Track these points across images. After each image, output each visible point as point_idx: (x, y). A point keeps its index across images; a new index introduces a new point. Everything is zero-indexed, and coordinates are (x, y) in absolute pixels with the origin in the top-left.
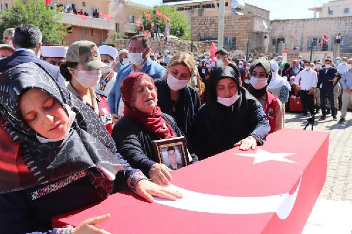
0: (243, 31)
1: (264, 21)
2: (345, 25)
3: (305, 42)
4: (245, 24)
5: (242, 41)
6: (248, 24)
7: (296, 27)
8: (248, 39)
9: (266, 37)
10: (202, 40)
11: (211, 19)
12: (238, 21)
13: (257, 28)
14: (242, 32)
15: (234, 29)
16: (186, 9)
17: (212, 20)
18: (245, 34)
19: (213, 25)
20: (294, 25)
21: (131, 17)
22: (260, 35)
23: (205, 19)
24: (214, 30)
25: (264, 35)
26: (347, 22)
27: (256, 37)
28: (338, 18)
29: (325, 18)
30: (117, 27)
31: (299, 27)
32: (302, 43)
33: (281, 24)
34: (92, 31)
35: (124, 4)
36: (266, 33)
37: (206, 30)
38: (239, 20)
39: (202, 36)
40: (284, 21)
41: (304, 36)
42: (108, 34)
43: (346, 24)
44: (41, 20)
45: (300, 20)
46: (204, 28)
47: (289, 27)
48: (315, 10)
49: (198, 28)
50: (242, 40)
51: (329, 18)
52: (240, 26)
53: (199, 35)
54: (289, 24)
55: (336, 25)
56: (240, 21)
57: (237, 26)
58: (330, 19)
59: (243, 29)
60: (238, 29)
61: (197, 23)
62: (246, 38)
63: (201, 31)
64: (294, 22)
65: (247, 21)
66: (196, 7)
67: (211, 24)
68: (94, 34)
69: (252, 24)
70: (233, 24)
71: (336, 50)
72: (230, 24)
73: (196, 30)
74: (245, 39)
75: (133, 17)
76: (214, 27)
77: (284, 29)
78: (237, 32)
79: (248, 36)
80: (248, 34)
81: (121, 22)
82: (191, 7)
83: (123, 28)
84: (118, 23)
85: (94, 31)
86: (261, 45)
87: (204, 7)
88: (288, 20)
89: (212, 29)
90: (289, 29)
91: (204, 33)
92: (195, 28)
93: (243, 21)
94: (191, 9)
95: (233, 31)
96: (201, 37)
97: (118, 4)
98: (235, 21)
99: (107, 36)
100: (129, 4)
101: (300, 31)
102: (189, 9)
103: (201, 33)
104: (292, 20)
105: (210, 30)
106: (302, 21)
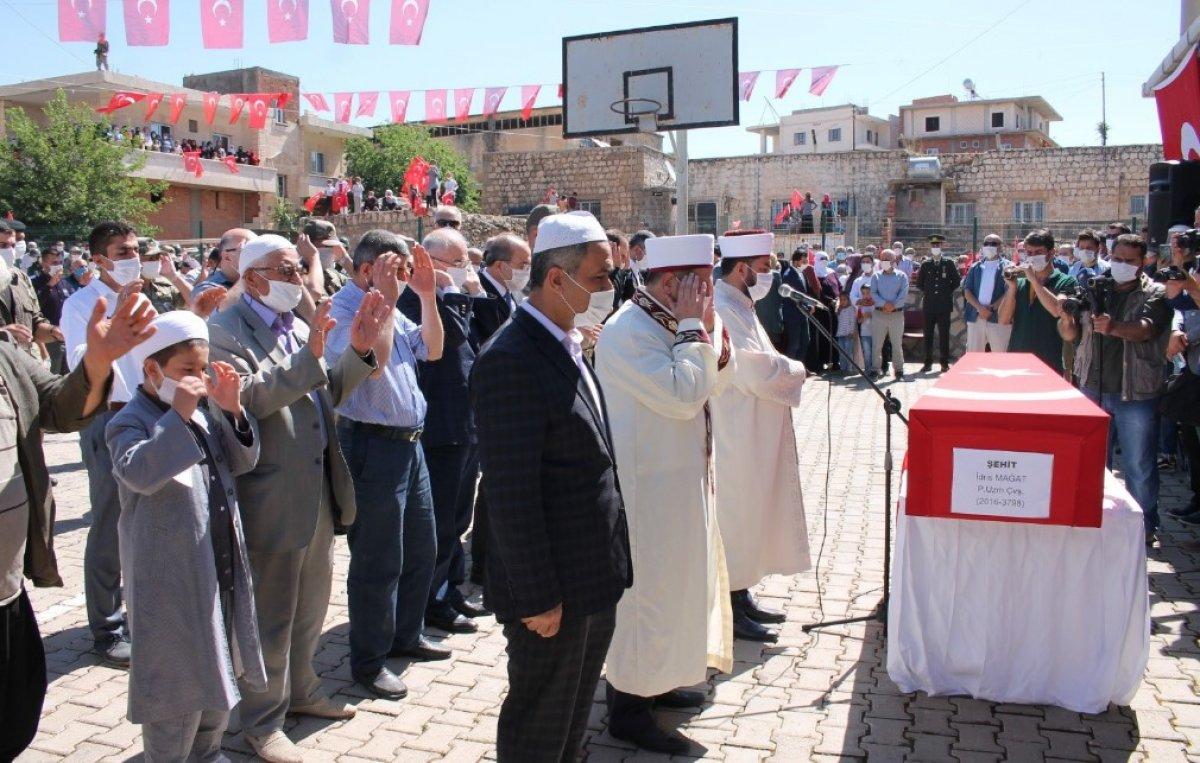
0: (617, 188)
1: (667, 163)
2: (850, 171)
3: (765, 211)
4: (620, 169)
5: (617, 213)
6: (628, 168)
7: (741, 176)
8: (630, 207)
9: (674, 202)
10: (512, 212)
11: (533, 160)
12: (603, 163)
13: (651, 180)
14: (614, 190)
15: (593, 184)
16: (452, 132)
17: (537, 162)
18: (623, 195)
19: (541, 173)
20: (737, 172)
21: (314, 157)
22: (661, 197)
23: (519, 159)
24: (542, 187)
25: (671, 196)
26: (857, 166)
27: (652, 203)
28: (836, 154)
29: (807, 155)
30: (281, 183)
31: (749, 175)
32: (758, 214)
33: (705, 168)
34: (217, 195)
35: (298, 122)
36: (674, 191)
37: (522, 187)
38: (606, 160)
39: (513, 201)
40: (712, 161)
41: (761, 197)
42: (260, 203)
43: (854, 168)
44: (91, 171)
45: (748, 157)
46: (518, 181)
47: (725, 177)
48: (763, 131)
49: (501, 182)
50: (615, 209)
51: (815, 155)
52: (608, 176)
53: (505, 199)
54: (723, 170)
55: (833, 171)
56: (610, 163)
57: (601, 177)
58: (819, 158)
59: (616, 184)
60: (605, 183)
61: (499, 170)
62: (626, 205)
63: (508, 188)
64: (738, 163)
65: (625, 163)
66: (479, 126)
67: (535, 171)
68: (222, 203)
69: (639, 170)
70: (592, 170)
71: (853, 229)
72: (585, 170)
73: (497, 188)
74: (623, 208)
75: (321, 156)
76: (543, 180)
77: (714, 180)
78: (602, 191)
79: (629, 200)
80: (629, 195)
81: (291, 171)
82: (465, 126)
83: (297, 186)
84: (283, 172)
85: (221, 196)
86: (664, 222)
87: (498, 125)
88: (723, 160)
89: (539, 183)
90: (726, 181)
91: (517, 194)
92: (495, 182)
93: (616, 162)
94: (466, 132)
95: (591, 188)
96: (511, 205)
97: (281, 122)
98: (596, 164)
99: (258, 209)
100: (311, 122)
101: (751, 184)
102: (459, 132)
103: (510, 194)
104: (731, 158)
105: (534, 187)
106: (755, 162)
